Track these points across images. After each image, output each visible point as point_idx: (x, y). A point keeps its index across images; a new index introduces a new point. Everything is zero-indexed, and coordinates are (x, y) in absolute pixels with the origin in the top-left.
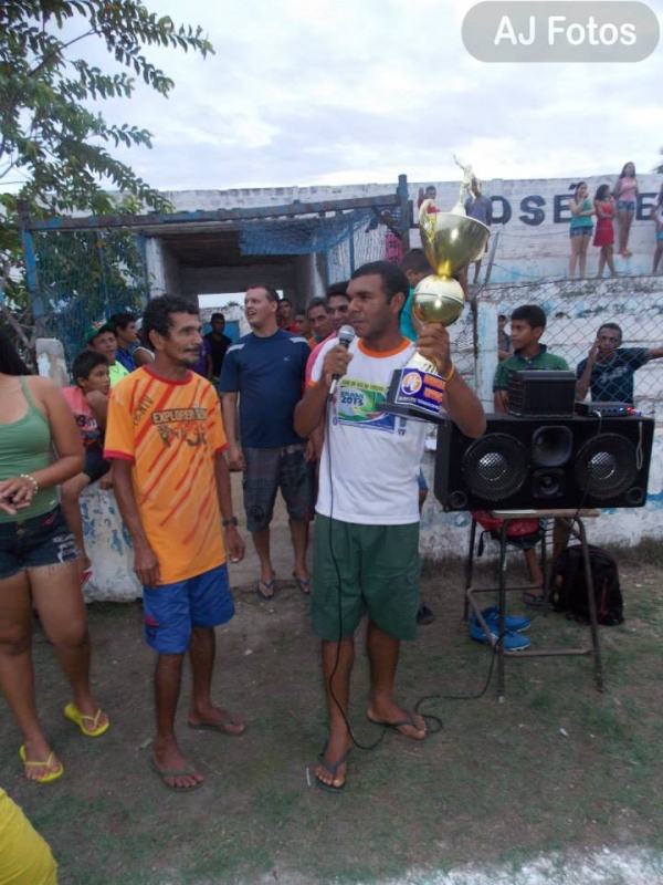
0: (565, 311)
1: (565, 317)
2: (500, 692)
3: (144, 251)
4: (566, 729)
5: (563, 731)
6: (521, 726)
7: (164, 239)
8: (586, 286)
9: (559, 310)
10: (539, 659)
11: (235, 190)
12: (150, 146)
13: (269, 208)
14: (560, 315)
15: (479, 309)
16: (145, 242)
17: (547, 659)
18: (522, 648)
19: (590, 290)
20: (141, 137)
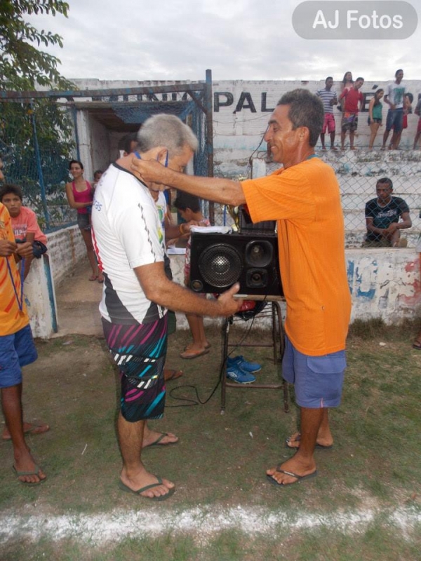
0: (358, 171)
1: (358, 176)
2: (223, 408)
3: (75, 119)
4: (253, 433)
5: (251, 434)
6: (226, 429)
7: (90, 112)
8: (375, 156)
9: (354, 171)
10: (258, 390)
11: (149, 81)
12: (61, 45)
13: (119, 90)
14: (354, 174)
15: (253, 163)
16: (76, 112)
17: (262, 390)
18: (249, 382)
19: (377, 158)
20: (55, 39)
